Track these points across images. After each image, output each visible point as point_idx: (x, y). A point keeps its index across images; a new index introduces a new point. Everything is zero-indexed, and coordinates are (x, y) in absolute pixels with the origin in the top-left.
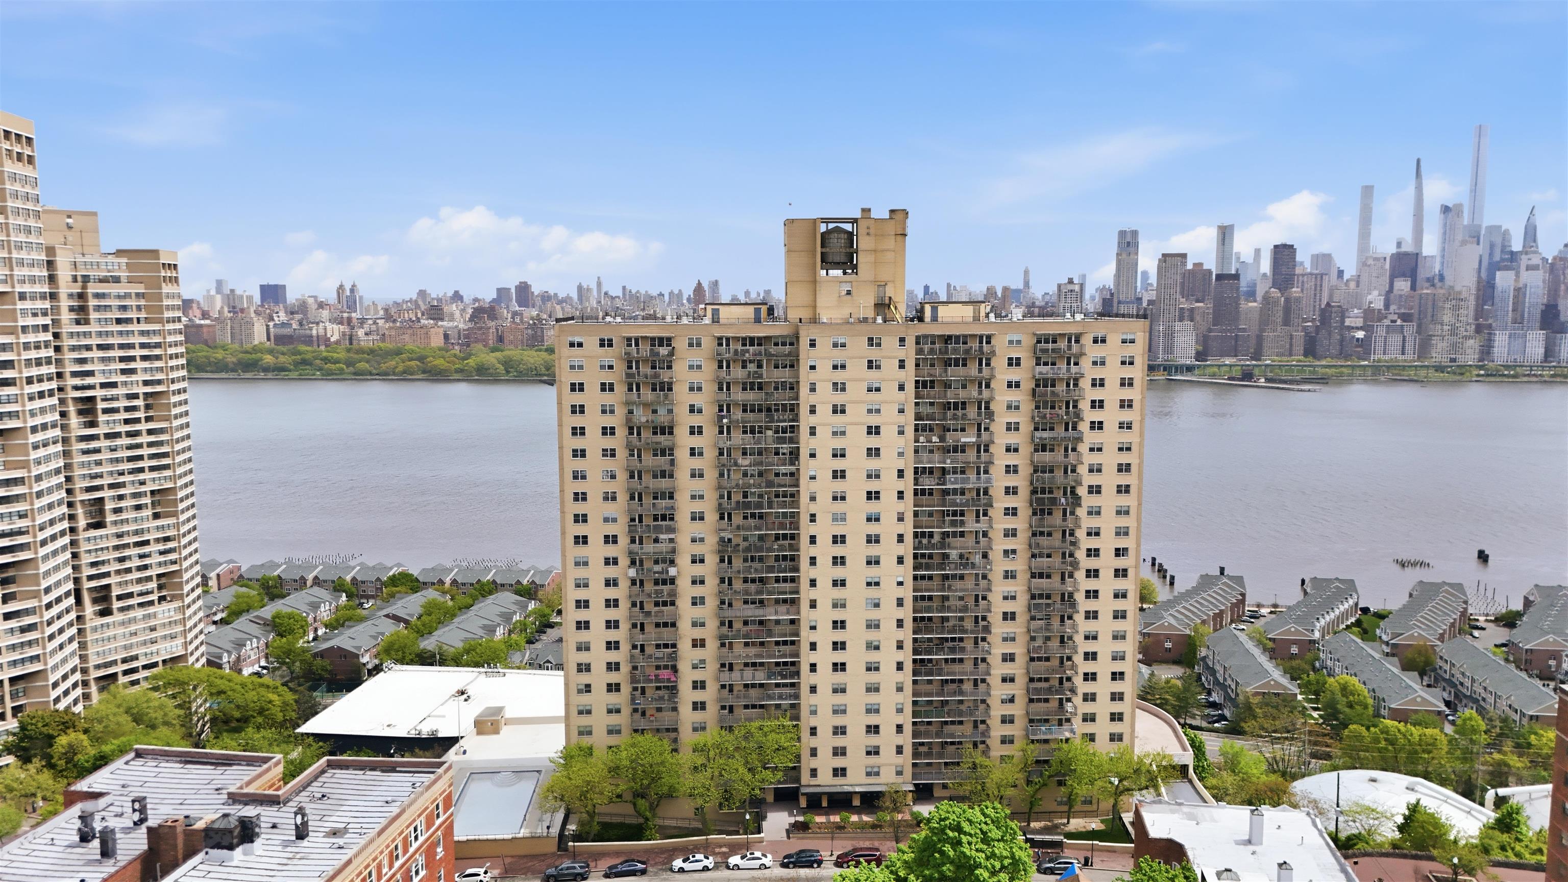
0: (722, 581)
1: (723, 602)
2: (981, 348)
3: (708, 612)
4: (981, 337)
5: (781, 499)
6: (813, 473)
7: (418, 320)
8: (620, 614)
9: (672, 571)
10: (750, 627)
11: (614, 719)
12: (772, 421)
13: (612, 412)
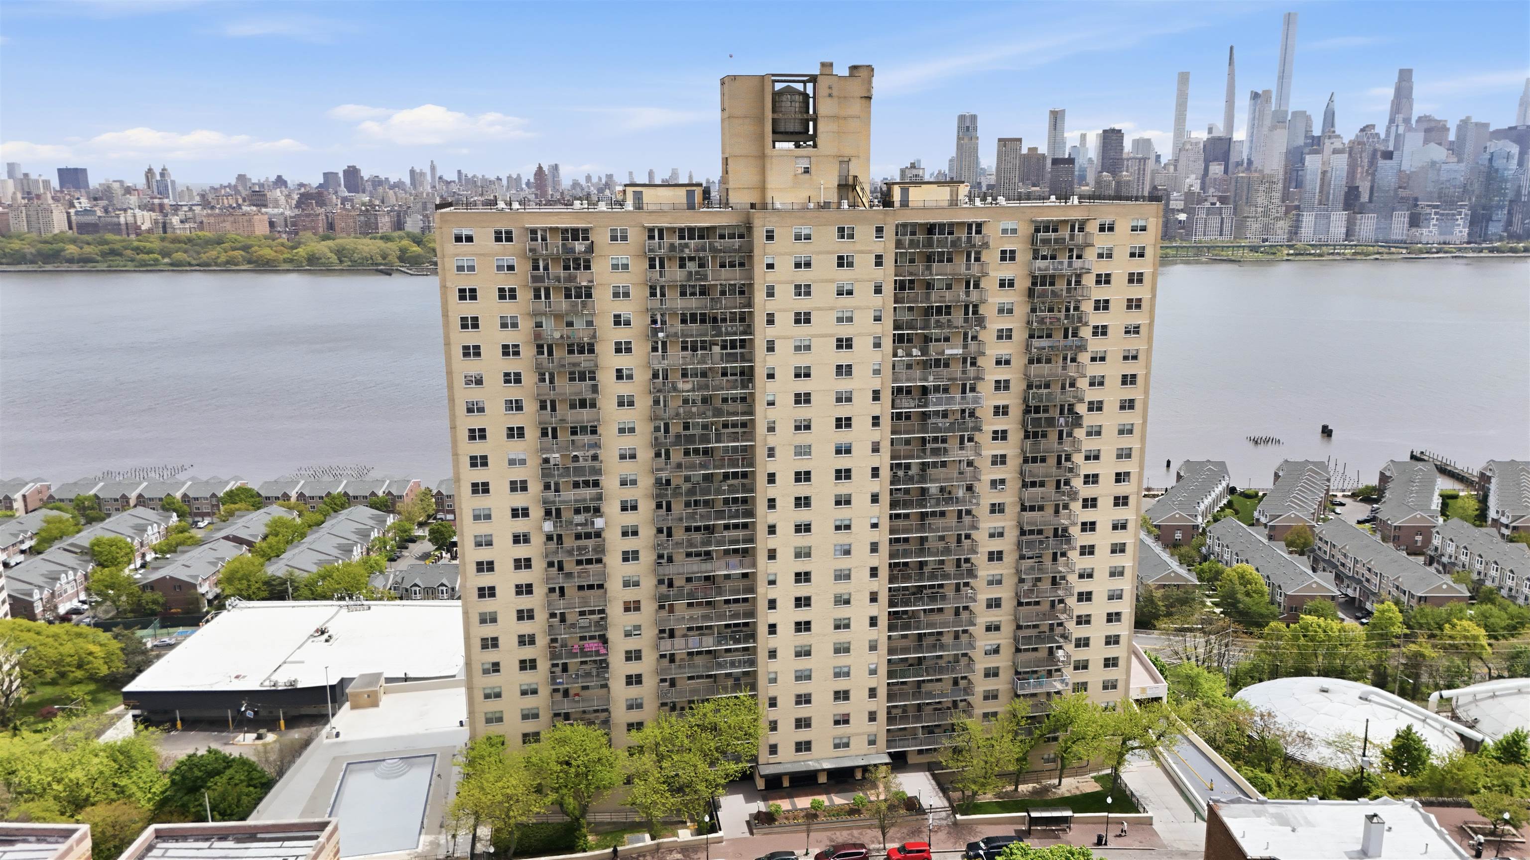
0: (660, 531)
1: (660, 556)
2: (969, 239)
3: (642, 570)
4: (970, 226)
5: (731, 430)
6: (771, 398)
7: (239, 206)
8: (534, 576)
9: (599, 523)
10: (695, 583)
11: (530, 702)
12: (719, 334)
13: (515, 325)
